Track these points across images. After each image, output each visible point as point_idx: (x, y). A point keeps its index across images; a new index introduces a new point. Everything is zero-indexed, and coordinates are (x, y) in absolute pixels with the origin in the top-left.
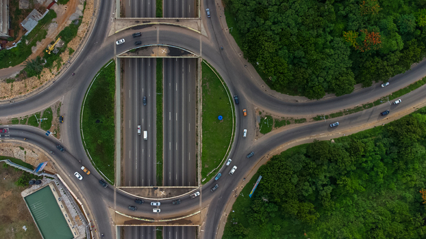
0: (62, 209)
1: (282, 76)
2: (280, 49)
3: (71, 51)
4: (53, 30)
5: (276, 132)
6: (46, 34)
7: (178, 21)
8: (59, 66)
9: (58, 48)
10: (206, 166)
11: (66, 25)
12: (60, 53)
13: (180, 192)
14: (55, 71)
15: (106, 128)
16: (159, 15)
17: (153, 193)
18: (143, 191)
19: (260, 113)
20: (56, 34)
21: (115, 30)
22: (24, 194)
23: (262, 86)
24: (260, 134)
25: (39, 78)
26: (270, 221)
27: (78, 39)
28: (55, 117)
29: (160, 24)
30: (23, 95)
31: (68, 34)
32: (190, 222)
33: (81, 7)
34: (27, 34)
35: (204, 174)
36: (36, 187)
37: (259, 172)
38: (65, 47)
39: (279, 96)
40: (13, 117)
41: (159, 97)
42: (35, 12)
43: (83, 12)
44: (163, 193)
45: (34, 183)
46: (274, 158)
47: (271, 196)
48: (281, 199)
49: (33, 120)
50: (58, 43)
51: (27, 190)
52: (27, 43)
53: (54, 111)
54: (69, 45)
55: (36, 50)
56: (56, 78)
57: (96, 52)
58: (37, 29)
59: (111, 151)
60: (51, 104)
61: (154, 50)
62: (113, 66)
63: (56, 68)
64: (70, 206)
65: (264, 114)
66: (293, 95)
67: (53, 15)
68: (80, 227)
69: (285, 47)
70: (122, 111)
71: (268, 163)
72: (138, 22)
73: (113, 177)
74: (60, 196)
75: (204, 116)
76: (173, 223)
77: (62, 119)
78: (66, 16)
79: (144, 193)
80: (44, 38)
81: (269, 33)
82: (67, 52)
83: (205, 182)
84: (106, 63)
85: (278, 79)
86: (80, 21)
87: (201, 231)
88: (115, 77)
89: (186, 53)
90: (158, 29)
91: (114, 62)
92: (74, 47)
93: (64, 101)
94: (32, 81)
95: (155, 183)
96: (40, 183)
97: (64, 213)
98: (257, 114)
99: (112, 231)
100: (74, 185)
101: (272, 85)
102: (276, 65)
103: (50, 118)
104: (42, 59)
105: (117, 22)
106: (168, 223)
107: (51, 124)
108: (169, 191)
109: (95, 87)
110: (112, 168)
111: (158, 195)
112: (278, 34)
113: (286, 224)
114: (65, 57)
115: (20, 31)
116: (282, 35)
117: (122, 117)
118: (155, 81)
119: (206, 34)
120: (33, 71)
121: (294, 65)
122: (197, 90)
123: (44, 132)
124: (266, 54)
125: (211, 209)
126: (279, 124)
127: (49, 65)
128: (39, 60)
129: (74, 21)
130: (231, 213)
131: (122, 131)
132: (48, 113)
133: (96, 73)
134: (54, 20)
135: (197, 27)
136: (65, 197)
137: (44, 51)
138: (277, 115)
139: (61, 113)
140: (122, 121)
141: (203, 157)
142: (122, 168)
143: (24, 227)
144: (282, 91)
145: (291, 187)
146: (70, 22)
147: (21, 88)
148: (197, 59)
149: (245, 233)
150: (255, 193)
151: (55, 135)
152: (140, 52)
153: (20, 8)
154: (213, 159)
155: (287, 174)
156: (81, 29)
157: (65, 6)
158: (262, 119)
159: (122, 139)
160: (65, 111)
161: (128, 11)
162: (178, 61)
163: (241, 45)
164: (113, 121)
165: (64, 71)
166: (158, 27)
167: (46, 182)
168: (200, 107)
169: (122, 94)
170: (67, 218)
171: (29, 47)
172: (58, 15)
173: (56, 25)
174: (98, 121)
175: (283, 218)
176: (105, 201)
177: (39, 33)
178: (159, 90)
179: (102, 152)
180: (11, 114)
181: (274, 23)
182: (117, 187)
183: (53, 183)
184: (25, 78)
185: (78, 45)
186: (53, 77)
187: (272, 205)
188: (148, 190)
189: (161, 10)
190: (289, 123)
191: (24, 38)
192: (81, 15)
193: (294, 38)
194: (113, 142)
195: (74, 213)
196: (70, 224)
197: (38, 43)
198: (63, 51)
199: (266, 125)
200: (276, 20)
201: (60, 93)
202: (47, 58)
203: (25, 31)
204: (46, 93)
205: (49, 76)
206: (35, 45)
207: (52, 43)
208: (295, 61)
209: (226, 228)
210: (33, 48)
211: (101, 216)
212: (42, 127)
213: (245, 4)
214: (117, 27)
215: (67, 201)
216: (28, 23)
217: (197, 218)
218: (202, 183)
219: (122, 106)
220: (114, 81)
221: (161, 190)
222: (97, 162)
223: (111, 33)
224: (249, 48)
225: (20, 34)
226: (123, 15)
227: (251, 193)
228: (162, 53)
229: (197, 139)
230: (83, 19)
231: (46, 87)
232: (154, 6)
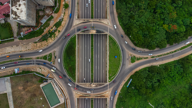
0: (56, 91)
1: (140, 41)
2: (139, 31)
3: (59, 31)
4: (52, 23)
5: (137, 62)
6: (49, 25)
7: (100, 20)
8: (54, 37)
9: (54, 30)
10: (110, 75)
11: (57, 21)
12: (55, 32)
13: (100, 85)
14: (53, 39)
15: (73, 61)
16: (92, 18)
17: (90, 86)
18: (86, 84)
19: (131, 55)
20: (53, 25)
21: (76, 23)
22: (41, 86)
23: (132, 45)
24: (131, 63)
25: (47, 42)
26: (135, 96)
27: (62, 27)
28: (53, 56)
29: (93, 21)
30: (41, 48)
31: (58, 25)
32: (104, 96)
33: (63, 14)
34: (42, 25)
35: (109, 78)
36: (45, 83)
37: (131, 77)
38: (57, 30)
39: (138, 48)
40: (37, 56)
41: (92, 49)
42: (46, 16)
43: (64, 16)
44: (94, 85)
45: (45, 82)
46: (136, 72)
47: (135, 87)
48: (139, 88)
49: (45, 58)
51: (42, 84)
52: (42, 28)
53: (53, 54)
54: (58, 29)
55: (46, 31)
56: (53, 42)
57: (69, 32)
58: (46, 23)
59: (74, 69)
60: (52, 51)
61: (91, 31)
62: (75, 37)
63: (53, 38)
64: (58, 90)
65: (133, 55)
66: (143, 48)
67: (52, 17)
68: (62, 98)
69: (141, 30)
70: (78, 54)
71: (134, 74)
72: (85, 20)
73: (75, 79)
74: (55, 87)
75: (109, 56)
76: (98, 97)
77: (56, 57)
78: (57, 18)
79: (87, 85)
80: (49, 26)
81: (135, 25)
82: (57, 32)
83: (110, 81)
84: (72, 36)
85: (138, 42)
86: (63, 20)
87: (108, 100)
88: (76, 41)
89: (103, 32)
90: (92, 23)
91: (76, 35)
92: (60, 30)
93: (57, 50)
94: (44, 43)
95: (91, 81)
96: (47, 81)
97: (57, 93)
98: (130, 55)
99: (75, 101)
100: (60, 83)
101: (136, 45)
102: (137, 37)
103: (51, 57)
104: (48, 34)
105: (77, 20)
106: (96, 97)
107: (51, 59)
108: (96, 85)
109: (68, 45)
110: (75, 76)
111: (92, 86)
112: (138, 25)
113: (141, 97)
114: (57, 33)
115: (40, 24)
116: (140, 26)
117: (78, 56)
118: (91, 43)
119: (110, 25)
120: (45, 38)
121: (144, 37)
122: (106, 46)
123: (50, 62)
124: (134, 33)
125: (112, 91)
126: (138, 59)
127: (50, 37)
128: (46, 35)
129: (60, 20)
130: (120, 93)
131: (78, 62)
132: (50, 55)
133: (69, 39)
134: (52, 19)
135: (107, 22)
136: (56, 87)
137: (49, 31)
138: (137, 56)
139: (55, 55)
140: (78, 58)
141: (109, 72)
142: (78, 76)
143: (41, 98)
144: (139, 47)
145: (143, 83)
146: (58, 20)
147: (40, 45)
148: (107, 35)
149: (125, 101)
150: (129, 85)
151: (53, 63)
152: (85, 32)
153: (40, 15)
154: (113, 72)
155: (141, 78)
156: (63, 23)
157: (57, 14)
158: (132, 57)
159: (78, 65)
160: (57, 54)
161: (80, 16)
162: (100, 35)
163: (124, 29)
164: (75, 58)
165: (56, 39)
166: (92, 22)
167: (49, 81)
168: (108, 53)
169: (78, 47)
170: (58, 95)
171: (43, 30)
172: (54, 18)
173: (53, 21)
174: (70, 58)
175: (140, 95)
177: (47, 24)
178: (92, 46)
179: (71, 70)
180: (37, 55)
181: (137, 21)
182: (76, 83)
183: (52, 82)
184: (41, 42)
185: (62, 29)
186: (52, 41)
187: (136, 90)
188: (88, 84)
189: (93, 16)
190: (142, 59)
191: (41, 26)
192: (63, 17)
193: (144, 27)
194: (75, 66)
195: (60, 93)
196: (58, 97)
197: (46, 28)
198: (56, 31)
199: (133, 60)
200: (138, 20)
201: (55, 47)
202: (50, 34)
203: (42, 24)
204: (50, 47)
205: (51, 41)
206: (45, 29)
207: (52, 28)
208: (145, 36)
209: (118, 99)
210: (44, 30)
211: (71, 94)
212: (48, 60)
213: (126, 14)
214: (77, 22)
215: (57, 89)
216: (43, 21)
217: (107, 95)
218: (109, 82)
219: (78, 52)
220: (76, 43)
221: (93, 84)
222: (69, 74)
223: (74, 24)
224: (128, 31)
225: (40, 25)
226: (78, 18)
227: (128, 85)
228: (94, 32)
229: (107, 65)
230: (64, 19)
231: (50, 45)
232: (91, 14)
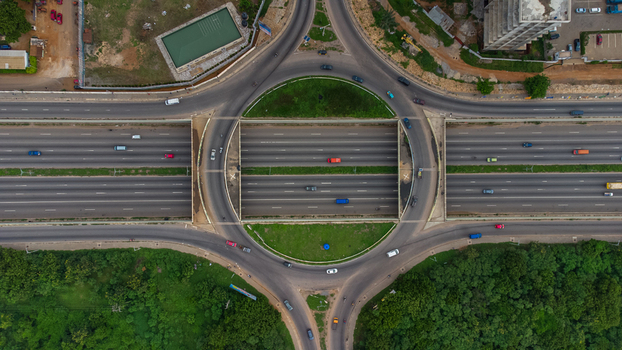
0: (212, 53)
1: (379, 322)
2: (411, 319)
3: (405, 65)
4: (430, 42)
5: (309, 316)
6: (425, 34)
7: (443, 193)
8: (387, 49)
9: (408, 48)
10: (266, 230)
11: (435, 58)
12: (402, 50)
13: (235, 198)
14: (381, 44)
15: (312, 107)
16: (449, 169)
17: (232, 165)
18: (236, 153)
19: (332, 295)
20: (426, 46)
21: (431, 118)
22: (230, 6)
23: (365, 297)
24: (306, 296)
25: (372, 26)
26: (199, 310)
27: (420, 74)
28: (326, 45)
29: (438, 173)
30: (352, 6)
31: (425, 61)
32: (197, 211)
33: (457, 76)
34: (424, 11)
35: (256, 227)
36: (238, 20)
37: (261, 297)
38: (410, 57)
39: (353, 318)
41: (350, 170)
42: (451, 22)
43: (452, 79)
44: (233, 177)
45: (244, 18)
46: (278, 314)
47: (232, 311)
48: (228, 325)
49: (322, 19)
50: (414, 47)
51: (234, 9)
52: (414, 11)
53: (333, 43)
54: (412, 61)
55: (405, 22)
56: (373, 46)
57: (404, 95)
58: (430, 23)
59: (284, 113)
60: (341, 40)
61: (408, 166)
62: (387, 115)
63: (384, 46)
64: (215, 61)
65: (331, 300)
66: (355, 335)
67: (448, 43)
68: (188, 74)
69: (413, 325)
70: (332, 124)
71: (272, 307)
72: (441, 145)
73: (252, 115)
74: (227, 49)
75: (329, 226)
76: (196, 189)
77: (323, 53)
78: (447, 58)
79: (232, 153)
80: (420, 32)
81: (431, 306)
82: (404, 59)
83: (247, 229)
84: (391, 107)
85: (376, 317)
86: (440, 75)
87: (186, 225)
88: (374, 118)
89: (404, 204)
90: (432, 170)
91: (393, 117)
92: (410, 68)
93: (344, 56)
94: (368, 18)
95: (244, 166)
96: (244, 25)
97: (207, 56)
98: (331, 291)
99: (182, 115)
100: (242, 67)
101: (367, 309)
102: (392, 314)
103: (324, 39)
104: (395, 28)
105: (440, 121)
106: (196, 183)
107: (316, 39)
108: (235, 184)
109: (362, 94)
110: (264, 115)
111: (230, 171)
112: (429, 316)
113: (196, 330)
114: (398, 57)
115: (427, 4)
116: (427, 321)
117: (325, 124)
118: (369, 165)
119: (426, 227)
120: (381, 19)
121: (392, 336)
122: (358, 216)
123: (306, 32)
124: (405, 303)
125: (213, 237)
126: (319, 319)
127: (388, 37)
128: (393, 24)
129: (440, 67)
130: (209, 262)
131: (307, 124)
132: (330, 36)
133: (379, 95)
134: (442, 43)
135: (435, 217)
136: (227, 54)
137: (404, 32)
138: (330, 314)
139: (330, 52)
140: (320, 124)
141: (278, 226)
142: (262, 124)
143: (189, 6)
144: (360, 320)
145: (244, 336)
146: (439, 62)
147: (360, 3)
148: (396, 216)
149: (184, 280)
150: (234, 291)
151: (303, 45)
152: (405, 148)
153: (455, 4)
154: (274, 237)
155: (259, 330)
156: (431, 76)
157: (459, 57)
158: (325, 298)
159: (298, 125)
160: (333, 58)
161: (454, 132)
162: (395, 196)
163: (414, 271)
164: (322, 116)
165: (381, 56)
166: (436, 170)
167: (245, 32)
168: (338, 221)
169: (353, 124)
170: (200, 59)
171: (408, 14)
172: (447, 49)
173: (435, 46)
174: (321, 97)
175: (203, 326)
176: (222, 106)
177: (425, 26)
178: (360, 170)
179: (283, 104)
181: (442, 311)
182: (240, 120)
183: (243, 41)
184: (371, 7)
185: (413, 72)
186: (374, 42)
187: (219, 312)
188: (236, 158)
189: (454, 172)
190: (320, 330)
191: (420, 9)
192: (449, 77)
193: (424, 337)
194: (296, 116)
195: (206, 66)
196: (194, 62)
197: (414, 24)
198: (405, 55)
199: (317, 302)
200: (445, 313)
201: (354, 51)
202: (396, 34)
203: (428, 10)
204: (354, 33)
205: (374, 38)
206: (411, 21)
207: (414, 41)
208: (396, 338)
209: (190, 255)
210: (408, 17)
211: (203, 101)
212: (313, 28)
213: (463, 275)
214: (434, 120)
215: (220, 58)
216: (437, 14)
217: (201, 218)
218: (246, 225)
219: (338, 125)
220: (371, 116)
221: (237, 175)
222: (270, 96)
223: (428, 112)
224: (414, 281)
225: (423, 4)
226: (449, 125)
227: (235, 287)
228: (404, 174)
229: (299, 217)
230: (443, 79)
231: (362, 34)
232: (459, 164)
